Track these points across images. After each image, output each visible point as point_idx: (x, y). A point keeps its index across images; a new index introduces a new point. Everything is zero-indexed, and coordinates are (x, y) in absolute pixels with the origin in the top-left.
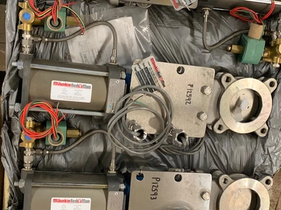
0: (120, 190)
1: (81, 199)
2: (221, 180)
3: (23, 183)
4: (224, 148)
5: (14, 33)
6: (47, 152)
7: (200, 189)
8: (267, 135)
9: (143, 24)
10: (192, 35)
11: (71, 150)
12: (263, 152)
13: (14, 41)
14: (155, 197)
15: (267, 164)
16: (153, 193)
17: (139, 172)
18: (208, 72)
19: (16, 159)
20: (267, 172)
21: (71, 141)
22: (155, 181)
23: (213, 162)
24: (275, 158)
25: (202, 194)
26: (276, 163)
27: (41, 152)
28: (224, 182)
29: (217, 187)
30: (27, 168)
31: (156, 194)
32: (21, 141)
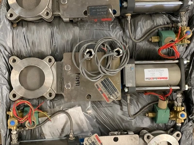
5: (6, 130)
9: (88, 110)
10: (122, 109)
13: (6, 135)
18: (134, 138)
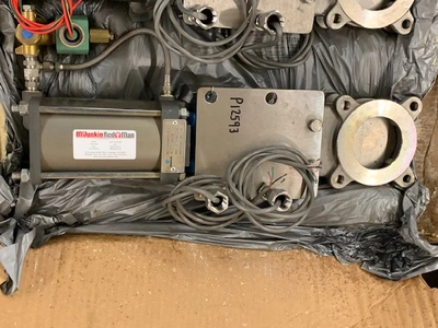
0: (181, 118)
1: (121, 132)
2: (340, 106)
3: (26, 107)
4: (343, 57)
6: (62, 67)
7: (307, 115)
8: (412, 31)
11: (98, 63)
12: (405, 60)
14: (235, 128)
15: (412, 77)
16: (233, 123)
17: (209, 89)
19: (12, 76)
20: (412, 91)
21: (97, 49)
22: (234, 103)
23: (326, 80)
24: (425, 68)
25: (309, 123)
26: (427, 75)
27: (52, 67)
28: (345, 108)
29: (333, 116)
30: (31, 87)
31: (237, 124)
32: (17, 44)
